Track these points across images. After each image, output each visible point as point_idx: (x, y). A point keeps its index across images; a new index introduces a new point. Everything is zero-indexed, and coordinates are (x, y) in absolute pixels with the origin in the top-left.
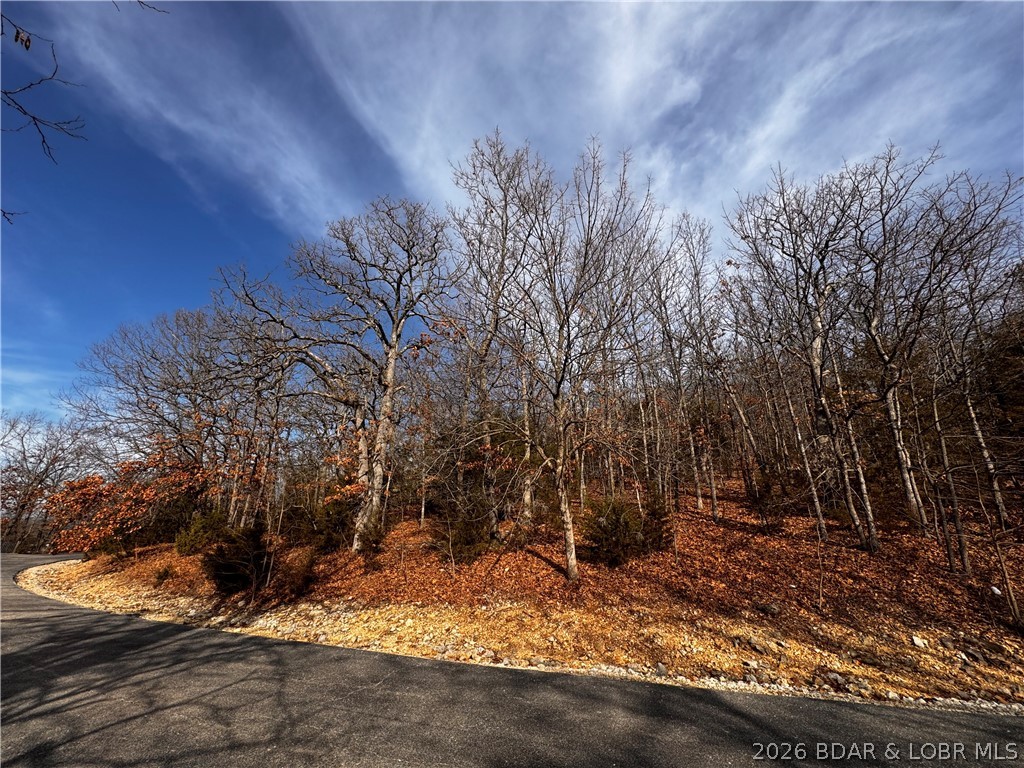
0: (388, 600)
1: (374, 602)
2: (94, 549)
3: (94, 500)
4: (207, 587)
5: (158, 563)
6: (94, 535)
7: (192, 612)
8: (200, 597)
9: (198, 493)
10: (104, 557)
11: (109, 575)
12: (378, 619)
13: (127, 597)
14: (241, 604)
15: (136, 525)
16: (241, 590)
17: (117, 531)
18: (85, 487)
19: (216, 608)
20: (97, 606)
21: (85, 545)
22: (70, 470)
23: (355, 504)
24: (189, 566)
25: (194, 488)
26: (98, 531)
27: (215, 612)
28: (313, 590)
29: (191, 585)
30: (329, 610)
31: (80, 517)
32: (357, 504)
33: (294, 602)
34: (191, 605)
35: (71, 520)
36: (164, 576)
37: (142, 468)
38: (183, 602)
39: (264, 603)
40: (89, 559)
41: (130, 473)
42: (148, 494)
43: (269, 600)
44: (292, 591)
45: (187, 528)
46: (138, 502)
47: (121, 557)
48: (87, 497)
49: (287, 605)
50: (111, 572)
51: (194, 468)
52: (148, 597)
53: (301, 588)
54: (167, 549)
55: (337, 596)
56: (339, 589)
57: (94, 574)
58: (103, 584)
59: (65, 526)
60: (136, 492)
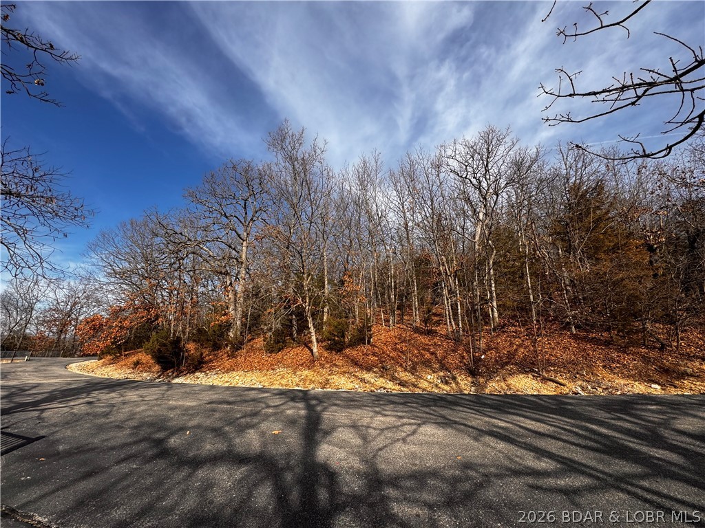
0: (234, 370)
1: (228, 371)
2: (103, 353)
3: (99, 328)
4: (157, 368)
5: (135, 359)
6: (101, 345)
7: (149, 378)
8: (153, 372)
9: (153, 321)
10: (109, 357)
12: (226, 377)
13: (120, 374)
14: (170, 374)
15: (122, 339)
16: (171, 368)
17: (113, 343)
18: (94, 321)
19: (159, 376)
20: (106, 377)
21: (98, 350)
22: (84, 309)
23: (228, 326)
24: (145, 358)
25: (151, 319)
26: (103, 343)
28: (203, 367)
29: (150, 367)
30: (207, 375)
31: (93, 336)
32: (229, 326)
33: (194, 372)
34: (148, 375)
35: (89, 338)
36: (137, 364)
37: (121, 309)
38: (145, 374)
39: (180, 373)
40: (102, 359)
41: (116, 313)
42: (126, 323)
43: (182, 372)
44: (193, 368)
45: (148, 340)
46: (122, 328)
47: (116, 357)
48: (96, 327)
49: (190, 374)
50: (112, 364)
51: (150, 308)
52: (130, 373)
53: (198, 365)
54: (140, 352)
55: (213, 369)
56: (214, 366)
57: (104, 365)
58: (109, 369)
59: (86, 341)
60: (121, 322)
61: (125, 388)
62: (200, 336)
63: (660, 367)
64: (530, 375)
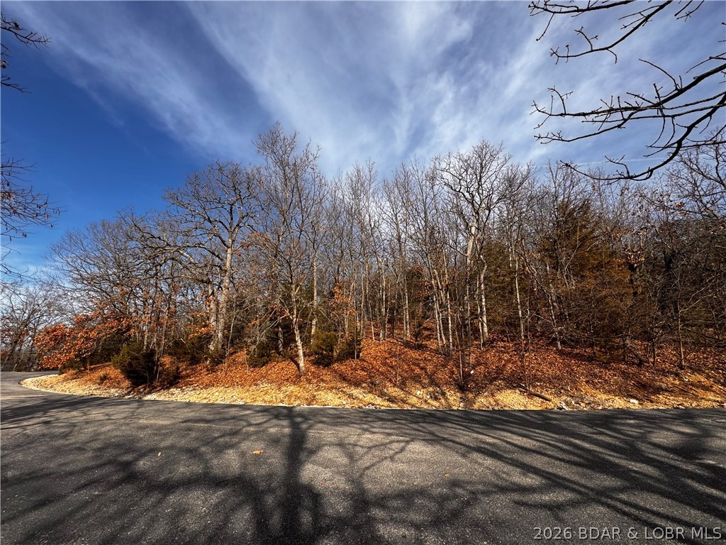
0: (213, 385)
1: (206, 387)
2: (64, 367)
3: (62, 338)
4: (127, 383)
5: (102, 373)
6: (63, 358)
7: (117, 394)
8: (122, 388)
9: (124, 332)
10: (72, 371)
11: (74, 380)
12: (204, 393)
13: (84, 390)
14: (142, 390)
15: (87, 352)
16: (143, 384)
17: (76, 356)
18: (55, 331)
20: (67, 393)
21: (59, 364)
22: (45, 318)
23: (209, 338)
24: (113, 372)
25: (121, 330)
26: (66, 356)
27: (128, 393)
28: (179, 382)
29: (119, 383)
30: (183, 391)
31: (54, 348)
33: (168, 388)
34: (117, 392)
35: (49, 351)
36: (103, 379)
37: (88, 319)
38: (113, 390)
39: (153, 389)
40: (63, 373)
41: (81, 323)
42: (93, 334)
43: (156, 388)
44: (168, 383)
45: (118, 353)
46: (88, 339)
47: (80, 371)
48: (57, 337)
49: (164, 390)
50: (75, 378)
51: (121, 318)
52: (95, 389)
53: (173, 380)
54: (108, 366)
55: (190, 385)
56: (192, 381)
57: (66, 380)
58: (71, 384)
59: (45, 354)
60: (87, 333)
61: (89, 406)
62: (177, 349)
63: (638, 383)
64: (517, 391)
